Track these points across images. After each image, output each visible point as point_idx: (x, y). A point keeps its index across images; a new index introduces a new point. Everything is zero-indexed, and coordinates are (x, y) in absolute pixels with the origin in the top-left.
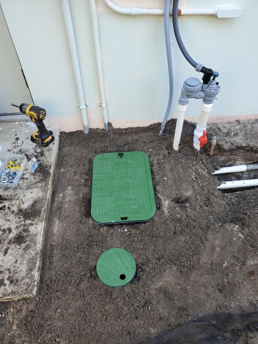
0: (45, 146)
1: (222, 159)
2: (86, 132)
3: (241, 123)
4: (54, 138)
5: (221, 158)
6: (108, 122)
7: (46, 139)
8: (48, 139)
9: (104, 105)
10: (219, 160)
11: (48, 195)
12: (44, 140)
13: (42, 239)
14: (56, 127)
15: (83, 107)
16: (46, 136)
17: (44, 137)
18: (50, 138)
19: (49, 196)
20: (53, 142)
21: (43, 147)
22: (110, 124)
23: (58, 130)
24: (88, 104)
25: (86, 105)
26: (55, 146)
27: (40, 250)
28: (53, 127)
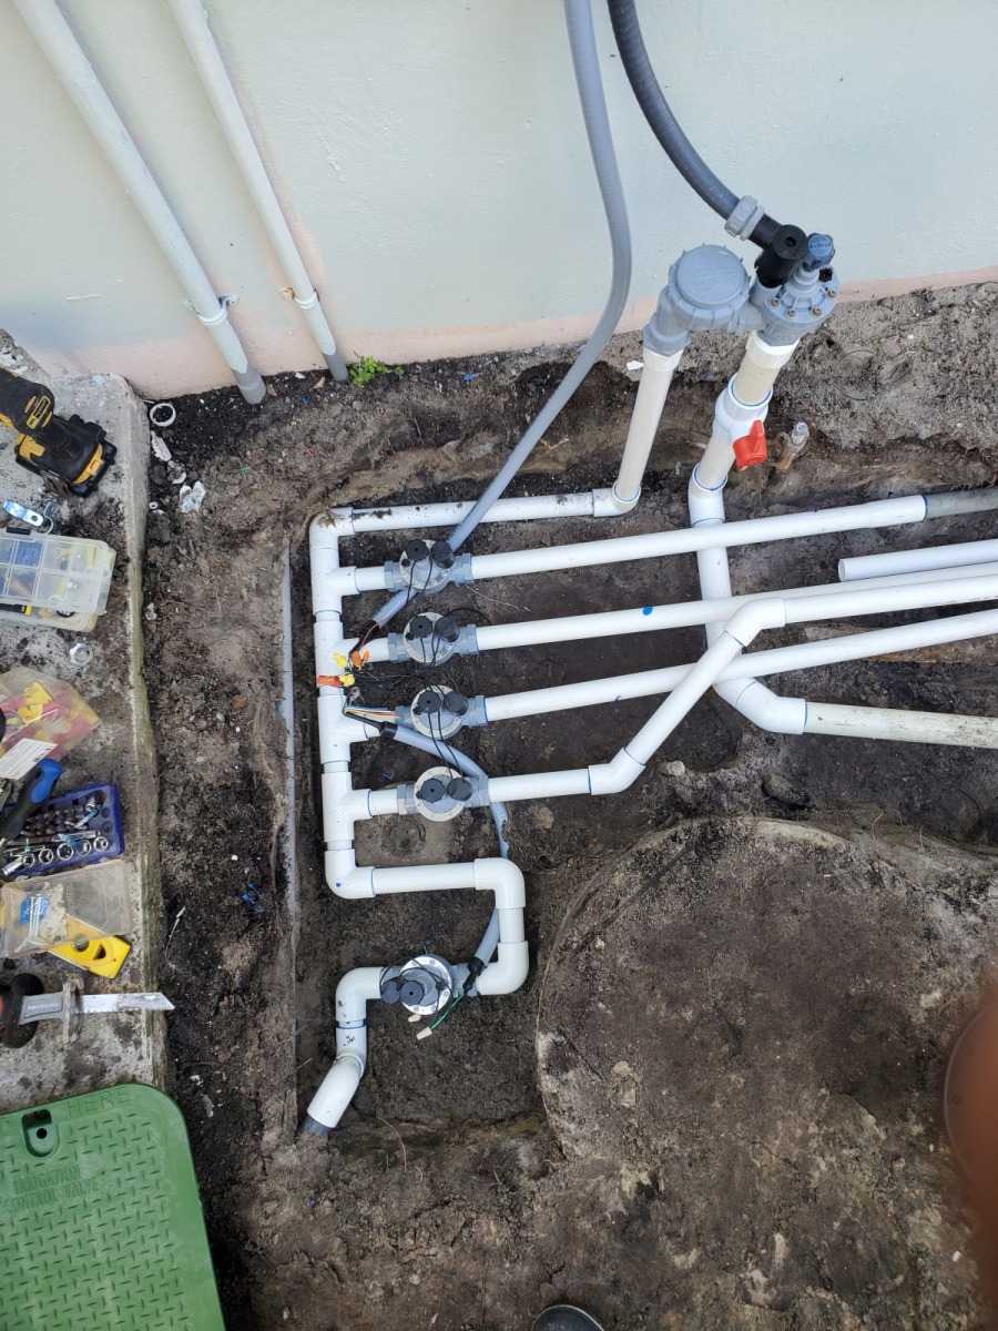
0: (86, 495)
1: (831, 474)
3: (935, 304)
4: (115, 450)
5: (826, 468)
7: (81, 471)
8: (88, 469)
9: (308, 301)
11: (135, 736)
12: (76, 479)
13: (144, 918)
15: (216, 317)
16: (79, 464)
17: (71, 469)
18: (97, 462)
20: (112, 468)
21: (74, 498)
23: (126, 389)
24: (233, 298)
25: (228, 303)
26: (124, 486)
27: (142, 961)
28: (99, 379)
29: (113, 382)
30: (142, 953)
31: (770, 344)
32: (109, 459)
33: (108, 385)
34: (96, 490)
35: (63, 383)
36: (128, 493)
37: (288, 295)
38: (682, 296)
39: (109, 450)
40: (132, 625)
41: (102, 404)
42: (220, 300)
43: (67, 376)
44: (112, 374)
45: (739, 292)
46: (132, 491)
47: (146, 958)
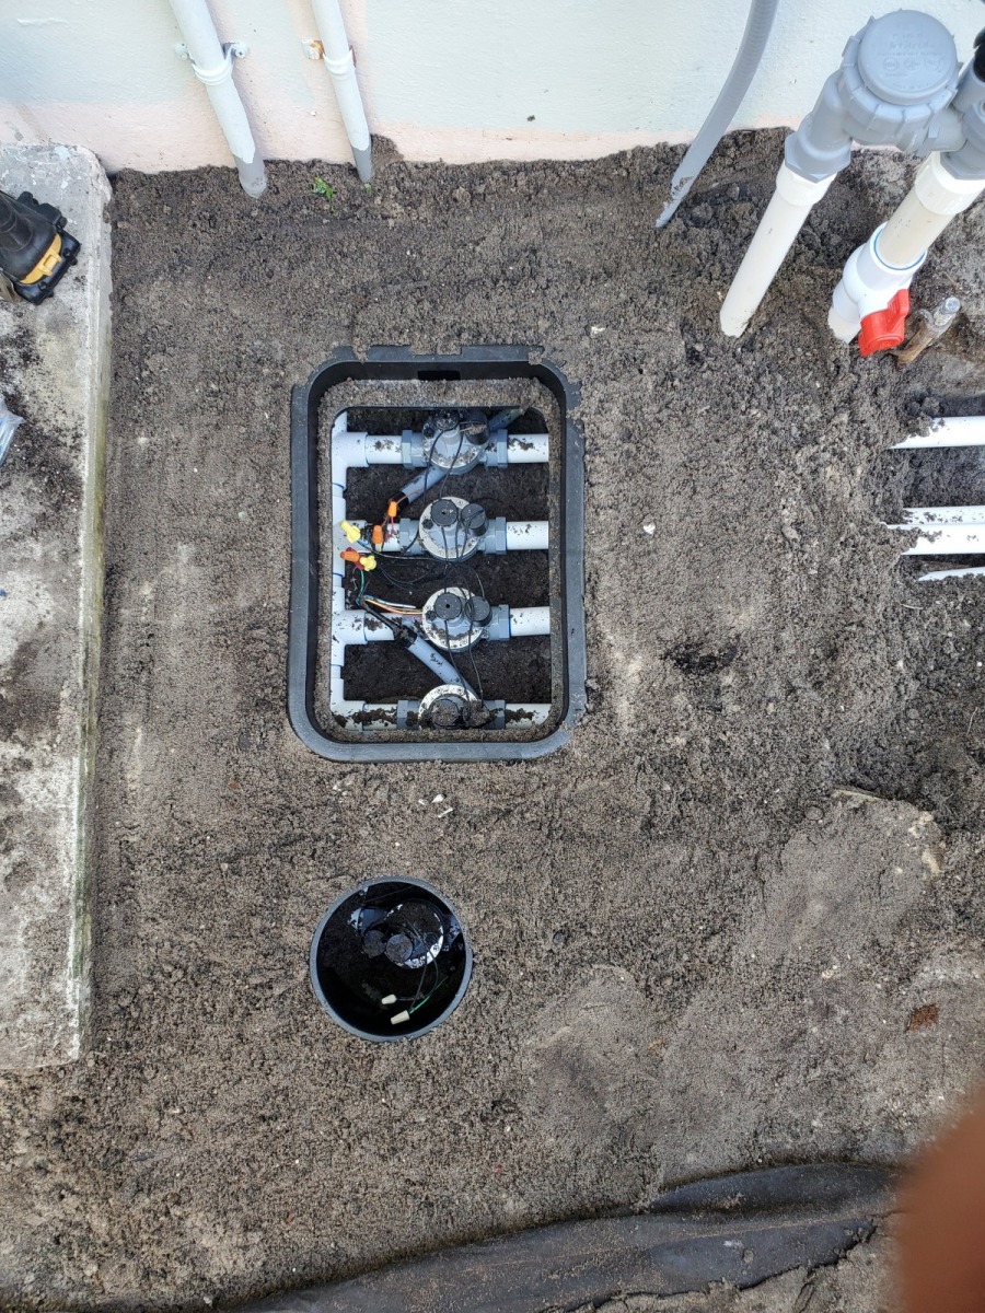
0: (38, 301)
1: (959, 375)
2: (255, 185)
4: (77, 246)
5: (955, 366)
6: (373, 137)
7: (30, 268)
8: (40, 266)
9: (340, 61)
10: (943, 373)
11: (81, 613)
12: (24, 276)
13: (80, 836)
14: (81, 150)
15: (216, 70)
16: (29, 256)
17: (18, 262)
18: (52, 259)
19: (87, 616)
20: (73, 270)
21: (23, 304)
22: (381, 145)
23: (96, 169)
24: (240, 47)
25: (233, 54)
26: (88, 294)
27: (74, 887)
28: (62, 152)
29: (81, 158)
30: (74, 878)
31: (956, 176)
32: (71, 255)
33: (75, 162)
34: (52, 296)
35: (15, 152)
36: (93, 306)
37: (315, 52)
38: (863, 80)
39: (70, 245)
40: (87, 474)
41: (65, 185)
42: (224, 49)
43: (21, 143)
44: (79, 148)
45: (944, 84)
46: (97, 303)
47: (78, 884)
